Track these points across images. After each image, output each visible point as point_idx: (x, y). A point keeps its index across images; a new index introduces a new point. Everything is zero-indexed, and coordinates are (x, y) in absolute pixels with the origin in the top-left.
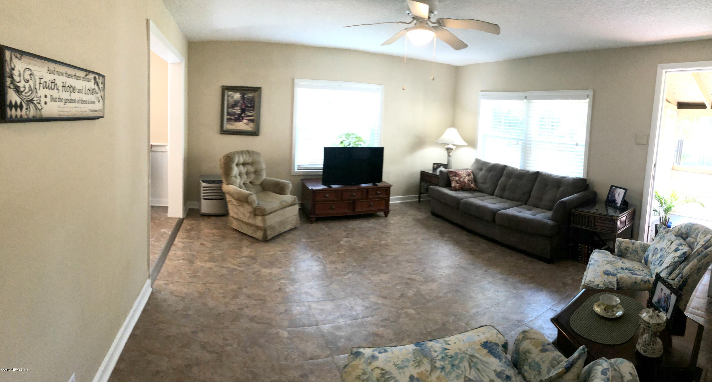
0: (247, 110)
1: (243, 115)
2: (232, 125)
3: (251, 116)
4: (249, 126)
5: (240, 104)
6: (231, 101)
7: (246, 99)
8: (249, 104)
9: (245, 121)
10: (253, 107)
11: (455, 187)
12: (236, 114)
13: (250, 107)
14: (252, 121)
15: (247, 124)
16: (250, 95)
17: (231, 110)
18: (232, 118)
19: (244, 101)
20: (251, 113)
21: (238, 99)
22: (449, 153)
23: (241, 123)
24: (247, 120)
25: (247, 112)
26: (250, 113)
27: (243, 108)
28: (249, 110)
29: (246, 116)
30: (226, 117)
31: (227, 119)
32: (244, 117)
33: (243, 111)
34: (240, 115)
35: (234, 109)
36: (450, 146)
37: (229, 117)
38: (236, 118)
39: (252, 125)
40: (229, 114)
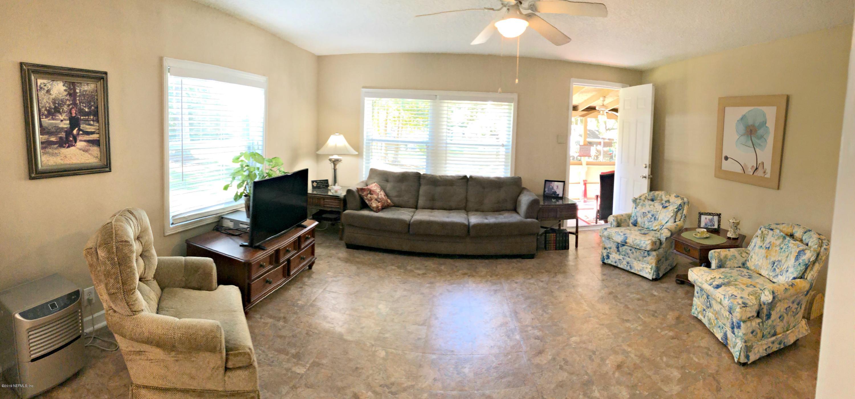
0: (83, 120)
1: (75, 132)
2: (56, 155)
3: (92, 133)
4: (89, 154)
5: (65, 108)
6: (46, 101)
7: (79, 96)
8: (85, 107)
9: (80, 144)
10: (96, 113)
11: (377, 207)
12: (59, 130)
13: (88, 114)
14: (96, 143)
15: (85, 151)
16: (86, 88)
17: (46, 121)
18: (53, 139)
19: (74, 100)
20: (92, 127)
21: (60, 97)
22: (335, 165)
23: (72, 148)
24: (85, 141)
25: (84, 124)
26: (88, 127)
27: (74, 115)
28: (87, 120)
29: (81, 132)
30: (39, 138)
31: (42, 143)
32: (78, 134)
33: (74, 122)
34: (69, 132)
35: (56, 120)
36: (335, 157)
37: (45, 137)
38: (61, 138)
39: (95, 150)
40: (44, 131)
